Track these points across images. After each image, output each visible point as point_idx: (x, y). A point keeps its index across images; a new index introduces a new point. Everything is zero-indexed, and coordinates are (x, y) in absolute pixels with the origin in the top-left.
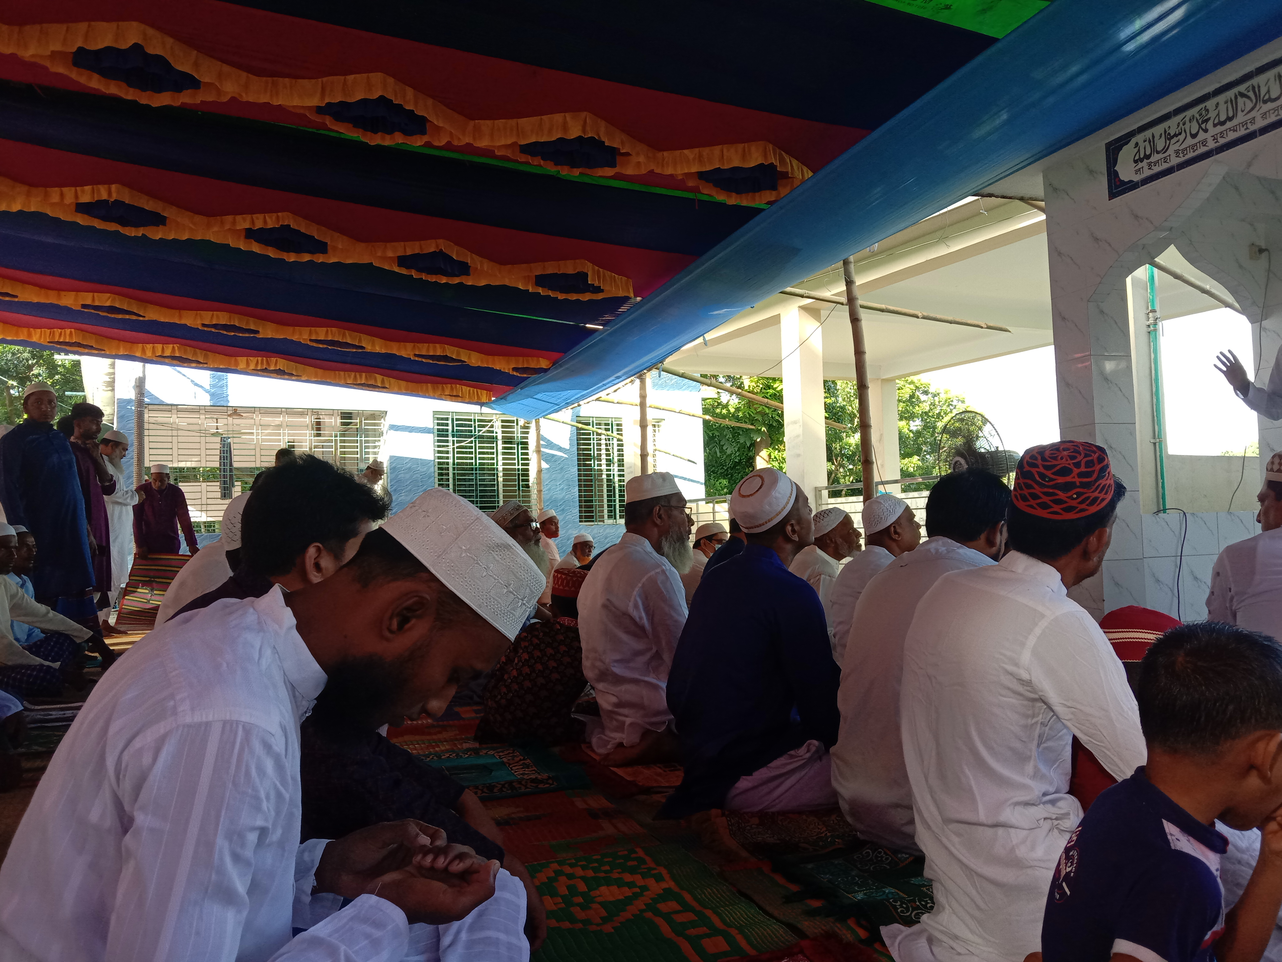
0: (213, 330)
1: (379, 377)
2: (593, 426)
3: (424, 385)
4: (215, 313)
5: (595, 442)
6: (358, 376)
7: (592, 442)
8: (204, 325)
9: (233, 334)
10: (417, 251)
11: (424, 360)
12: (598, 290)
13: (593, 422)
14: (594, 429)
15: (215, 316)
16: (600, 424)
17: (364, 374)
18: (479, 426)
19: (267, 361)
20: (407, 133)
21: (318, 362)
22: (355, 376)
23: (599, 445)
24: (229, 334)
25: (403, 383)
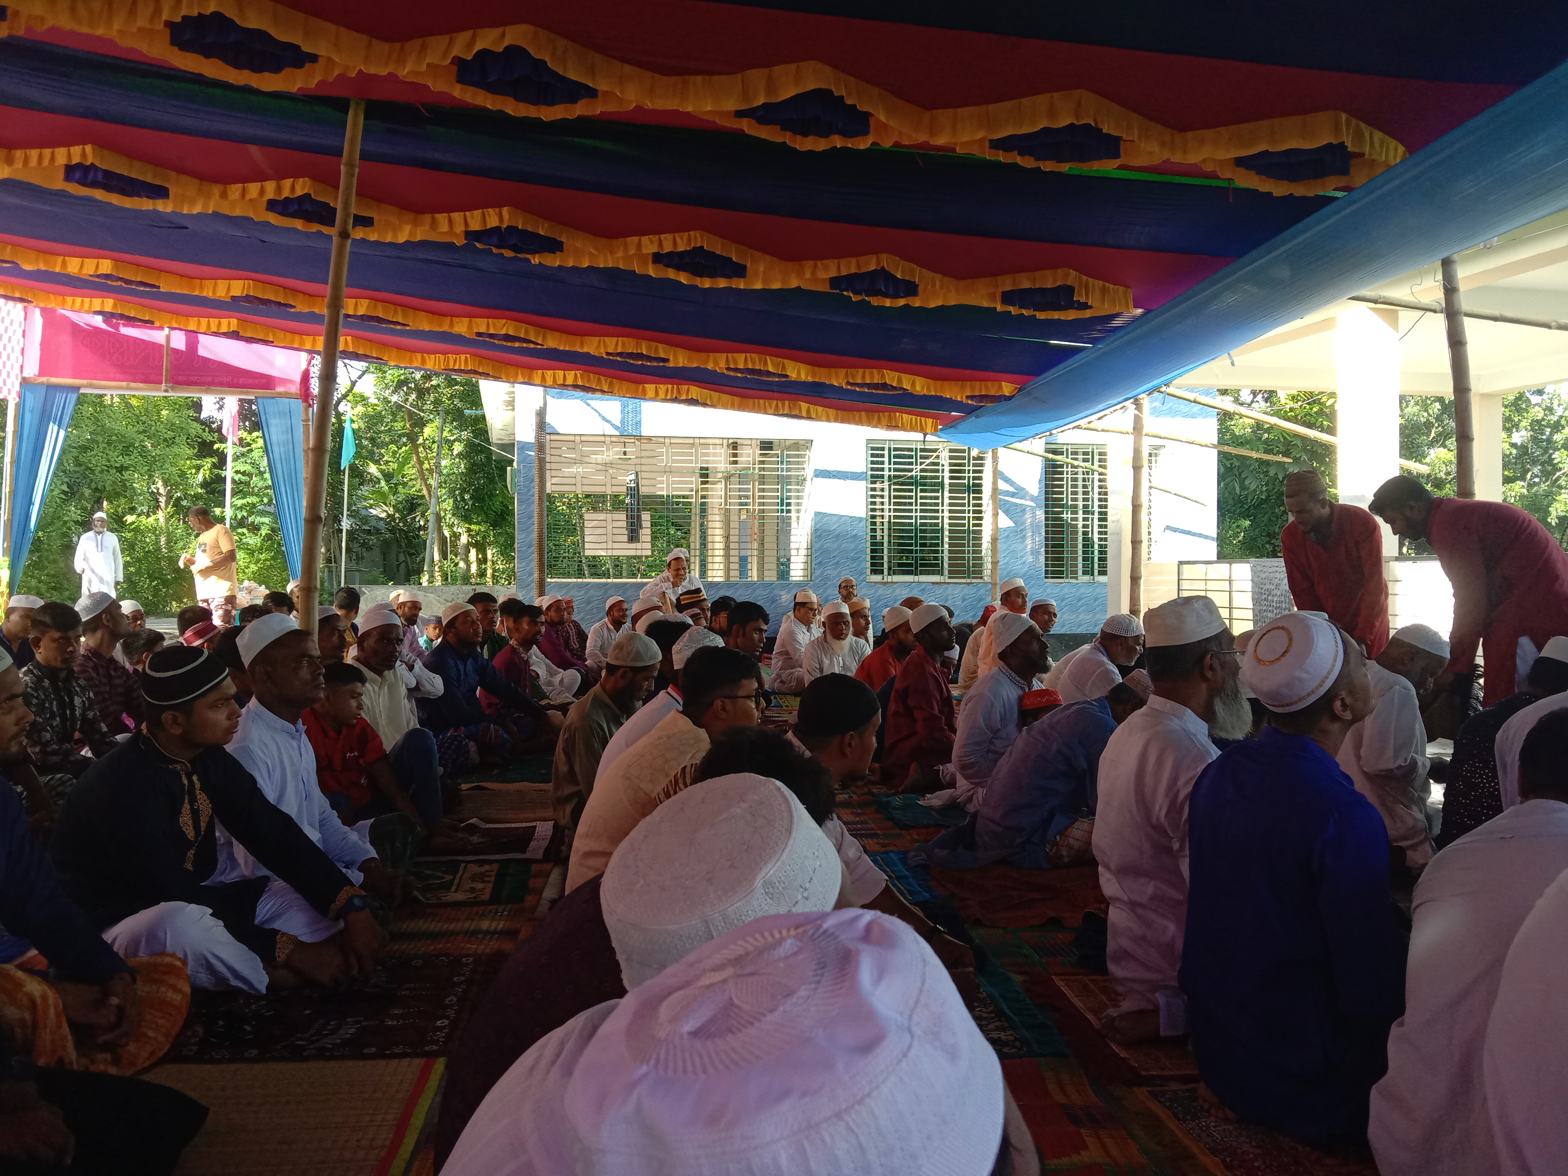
0: (619, 359)
1: (804, 406)
2: (1067, 457)
3: (857, 414)
4: (620, 339)
5: (1069, 476)
6: (780, 405)
7: (1065, 476)
8: (608, 354)
9: (640, 363)
10: (853, 270)
11: (857, 389)
12: (1085, 306)
13: (1067, 450)
14: (1069, 460)
15: (620, 343)
16: (1076, 453)
17: (787, 403)
18: (922, 457)
19: (678, 389)
20: (846, 134)
21: (735, 389)
22: (777, 406)
23: (1076, 480)
24: (635, 362)
25: (832, 412)
